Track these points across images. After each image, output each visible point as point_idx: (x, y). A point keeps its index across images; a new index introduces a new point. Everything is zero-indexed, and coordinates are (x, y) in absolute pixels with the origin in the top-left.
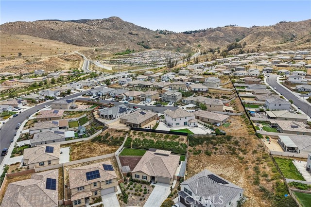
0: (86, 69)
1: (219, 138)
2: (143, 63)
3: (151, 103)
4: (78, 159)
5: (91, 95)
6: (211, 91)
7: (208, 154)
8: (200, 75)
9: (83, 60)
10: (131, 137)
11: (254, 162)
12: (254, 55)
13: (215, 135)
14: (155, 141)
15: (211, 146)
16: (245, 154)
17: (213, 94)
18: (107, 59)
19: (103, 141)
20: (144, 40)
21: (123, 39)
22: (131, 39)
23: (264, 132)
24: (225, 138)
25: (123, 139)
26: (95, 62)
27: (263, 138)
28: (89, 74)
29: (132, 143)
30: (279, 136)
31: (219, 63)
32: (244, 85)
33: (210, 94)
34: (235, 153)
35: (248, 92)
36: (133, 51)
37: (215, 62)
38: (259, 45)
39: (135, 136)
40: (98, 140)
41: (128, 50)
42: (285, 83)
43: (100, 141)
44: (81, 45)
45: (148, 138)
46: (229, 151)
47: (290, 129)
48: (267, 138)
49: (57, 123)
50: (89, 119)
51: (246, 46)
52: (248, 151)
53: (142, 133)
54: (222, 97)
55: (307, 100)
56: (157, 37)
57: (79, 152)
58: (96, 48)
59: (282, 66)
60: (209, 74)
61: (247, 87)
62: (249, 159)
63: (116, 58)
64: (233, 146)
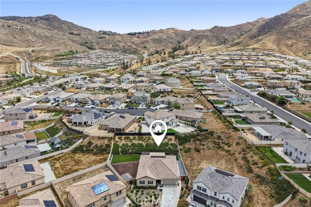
0: (27, 72)
1: (203, 135)
2: (91, 64)
3: (121, 106)
4: (66, 174)
5: (48, 102)
6: (175, 91)
7: (198, 151)
8: (158, 76)
9: (20, 62)
10: (118, 143)
11: (240, 153)
12: (198, 56)
13: (199, 132)
14: (144, 144)
15: (198, 142)
16: (230, 147)
17: (179, 93)
18: (48, 61)
19: (87, 150)
20: (87, 40)
21: (63, 39)
22: (72, 39)
23: (238, 126)
24: (208, 134)
25: (108, 146)
26: (35, 64)
27: (239, 130)
28: (32, 79)
29: (120, 149)
30: (253, 127)
31: (170, 64)
32: (201, 84)
33: (176, 93)
34: (221, 147)
35: (208, 90)
36: (77, 52)
37: (167, 63)
38: (199, 47)
39: (122, 142)
40: (80, 149)
41: (71, 51)
42: (235, 80)
43: (82, 151)
44: (13, 46)
45: (136, 142)
46: (214, 146)
47: (259, 121)
48: (243, 130)
49: (21, 137)
50: (59, 128)
51: (188, 48)
52: (231, 143)
53: (128, 138)
54: (187, 96)
55: (258, 94)
56: (101, 38)
57: (63, 167)
58: (33, 49)
59: (227, 66)
60: (167, 75)
61: (205, 85)
62: (235, 151)
63: (59, 60)
64: (217, 141)
